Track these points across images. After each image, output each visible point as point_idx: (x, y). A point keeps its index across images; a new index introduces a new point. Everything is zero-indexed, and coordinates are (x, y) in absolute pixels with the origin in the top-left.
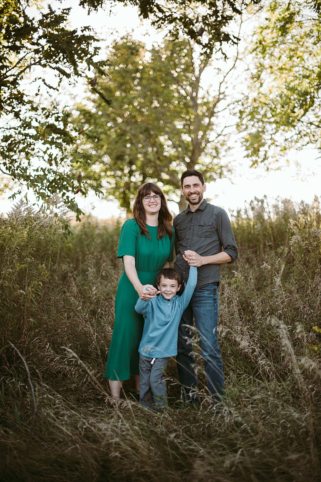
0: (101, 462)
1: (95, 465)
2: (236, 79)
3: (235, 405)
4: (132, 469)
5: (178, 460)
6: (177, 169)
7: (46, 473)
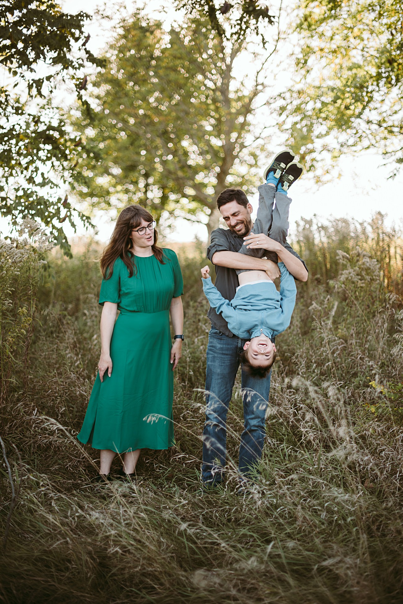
0: (98, 560)
1: (91, 563)
2: (278, 66)
3: (268, 483)
4: (136, 567)
5: (197, 554)
6: (206, 181)
7: (27, 575)
